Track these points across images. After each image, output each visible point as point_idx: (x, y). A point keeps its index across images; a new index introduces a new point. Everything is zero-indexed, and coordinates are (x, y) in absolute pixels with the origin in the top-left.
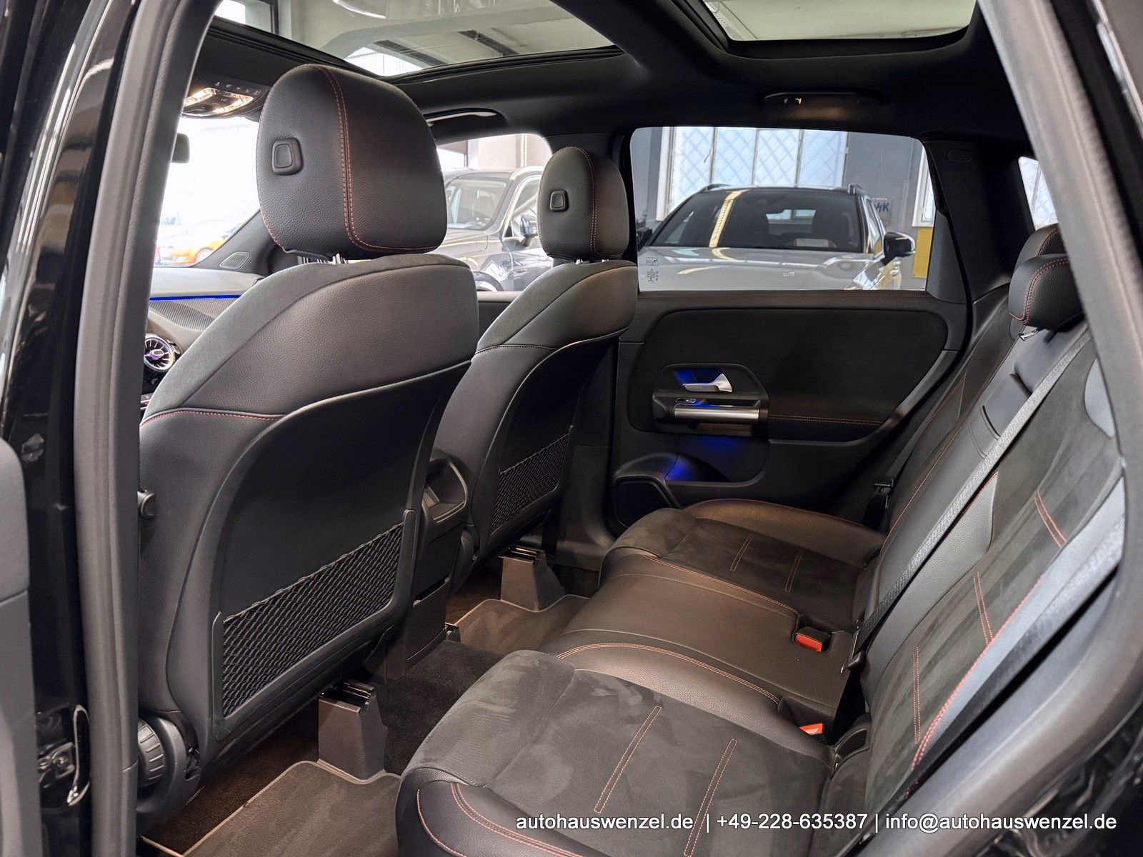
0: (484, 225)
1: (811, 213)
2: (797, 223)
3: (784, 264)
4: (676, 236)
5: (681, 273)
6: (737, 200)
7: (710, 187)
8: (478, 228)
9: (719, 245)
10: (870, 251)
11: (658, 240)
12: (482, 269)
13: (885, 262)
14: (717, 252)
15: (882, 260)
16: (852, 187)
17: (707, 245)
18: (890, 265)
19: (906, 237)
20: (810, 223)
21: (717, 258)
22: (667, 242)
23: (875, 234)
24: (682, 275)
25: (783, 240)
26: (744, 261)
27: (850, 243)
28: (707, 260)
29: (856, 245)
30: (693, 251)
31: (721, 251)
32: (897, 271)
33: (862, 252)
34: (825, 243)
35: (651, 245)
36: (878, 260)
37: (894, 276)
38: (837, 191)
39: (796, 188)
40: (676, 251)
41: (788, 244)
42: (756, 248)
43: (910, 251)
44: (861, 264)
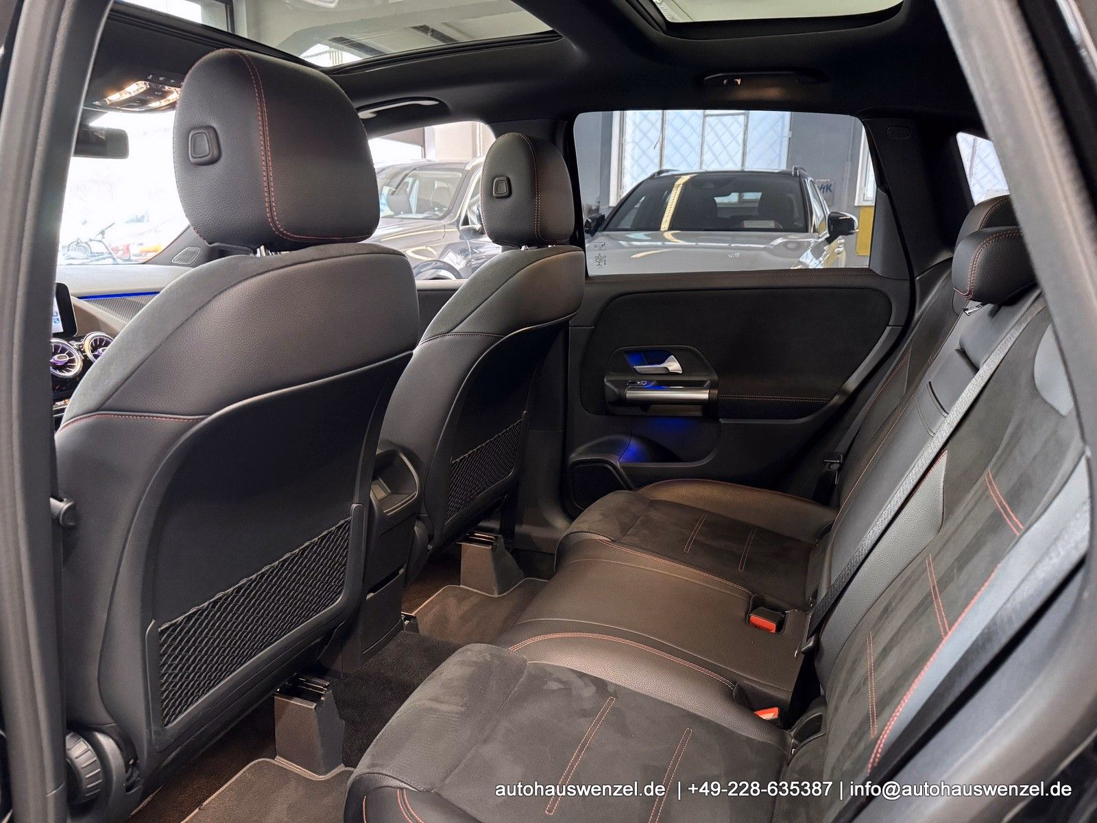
0: (441, 214)
1: (757, 196)
2: (745, 205)
3: (733, 245)
4: (628, 221)
5: (634, 256)
6: (686, 184)
7: (660, 172)
8: (435, 217)
9: (670, 229)
10: (815, 231)
11: (611, 226)
12: (439, 258)
13: (829, 240)
14: (668, 235)
15: (827, 239)
16: (796, 169)
17: (658, 229)
18: (834, 244)
19: (849, 216)
20: (757, 205)
21: (669, 241)
22: (618, 227)
23: (819, 214)
24: (636, 258)
25: (731, 222)
26: (694, 244)
27: (795, 223)
28: (660, 243)
29: (801, 225)
30: (645, 235)
31: (673, 235)
32: (841, 249)
33: (807, 231)
34: (772, 224)
35: (604, 230)
36: (823, 239)
37: (838, 254)
38: (782, 174)
39: (742, 172)
40: (629, 236)
41: (737, 226)
42: (705, 230)
43: (853, 229)
44: (806, 244)
